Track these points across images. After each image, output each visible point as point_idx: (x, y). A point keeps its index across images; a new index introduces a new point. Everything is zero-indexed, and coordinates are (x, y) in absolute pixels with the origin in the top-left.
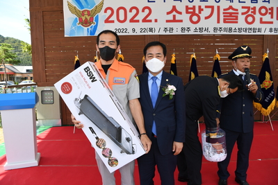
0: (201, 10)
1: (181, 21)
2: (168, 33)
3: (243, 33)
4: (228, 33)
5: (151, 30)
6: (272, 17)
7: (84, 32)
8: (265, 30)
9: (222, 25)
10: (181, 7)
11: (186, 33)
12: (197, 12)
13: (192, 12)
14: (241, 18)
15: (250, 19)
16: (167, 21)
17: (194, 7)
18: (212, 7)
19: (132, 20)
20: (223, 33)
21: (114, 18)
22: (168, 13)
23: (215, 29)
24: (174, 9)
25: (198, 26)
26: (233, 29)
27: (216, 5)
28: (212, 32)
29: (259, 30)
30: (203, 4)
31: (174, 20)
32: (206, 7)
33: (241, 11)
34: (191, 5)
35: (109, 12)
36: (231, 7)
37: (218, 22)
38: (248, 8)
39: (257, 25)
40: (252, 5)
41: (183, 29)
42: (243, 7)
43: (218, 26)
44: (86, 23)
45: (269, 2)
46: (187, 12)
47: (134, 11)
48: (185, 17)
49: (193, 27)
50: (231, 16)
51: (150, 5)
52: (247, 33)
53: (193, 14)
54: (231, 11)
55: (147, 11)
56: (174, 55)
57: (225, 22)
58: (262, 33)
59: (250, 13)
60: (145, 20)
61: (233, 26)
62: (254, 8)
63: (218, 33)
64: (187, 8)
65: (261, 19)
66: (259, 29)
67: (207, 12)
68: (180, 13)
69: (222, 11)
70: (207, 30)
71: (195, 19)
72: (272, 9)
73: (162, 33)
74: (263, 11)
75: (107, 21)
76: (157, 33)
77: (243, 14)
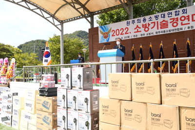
0: (149, 25)
1: (141, 31)
2: (135, 37)
3: (172, 32)
4: (164, 33)
5: (128, 37)
6: (189, 21)
7: (105, 41)
8: (185, 28)
9: (160, 30)
10: (140, 25)
11: (143, 36)
12: (147, 26)
13: (145, 26)
14: (170, 25)
15: (175, 24)
16: (135, 32)
17: (146, 24)
18: (154, 23)
19: (121, 34)
20: (160, 34)
21: (115, 34)
22: (135, 29)
23: (156, 33)
24: (137, 26)
25: (148, 32)
26: (166, 31)
27: (156, 21)
28: (155, 34)
29: (181, 29)
30: (150, 22)
31: (138, 31)
32: (152, 23)
33: (169, 21)
34: (144, 24)
35: (113, 32)
36: (164, 21)
37: (158, 29)
38: (174, 19)
39: (179, 26)
40: (176, 17)
41: (141, 35)
42: (170, 19)
43: (158, 31)
44: (105, 37)
45: (186, 13)
46: (143, 27)
47: (122, 30)
48: (142, 29)
49: (146, 33)
50: (164, 25)
51: (128, 27)
52: (174, 32)
53: (146, 27)
54: (164, 22)
55: (127, 29)
57: (161, 28)
58: (183, 30)
59: (175, 21)
60: (126, 33)
61: (166, 29)
62: (177, 18)
63: (158, 34)
64: (143, 25)
65: (182, 23)
67: (152, 25)
68: (140, 28)
69: (159, 23)
70: (152, 33)
71: (147, 29)
72: (188, 16)
73: (133, 37)
74: (183, 18)
75: (113, 36)
76: (131, 38)
77: (170, 22)
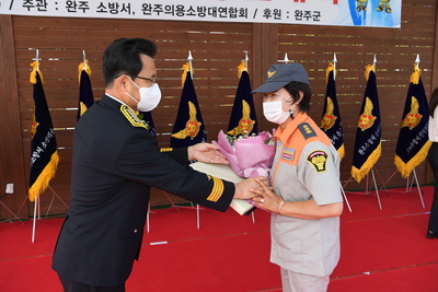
2: (34, 12)
3: (208, 18)
4: (176, 18)
8: (256, 14)
11: (79, 14)
20: (163, 16)
23: (146, 8)
26: (186, 8)
28: (140, 15)
29: (243, 13)
41: (70, 5)
52: (218, 19)
56: (37, 64)
58: (250, 19)
63: (154, 16)
66: (242, 10)
70: (127, 8)
73: (19, 10)
